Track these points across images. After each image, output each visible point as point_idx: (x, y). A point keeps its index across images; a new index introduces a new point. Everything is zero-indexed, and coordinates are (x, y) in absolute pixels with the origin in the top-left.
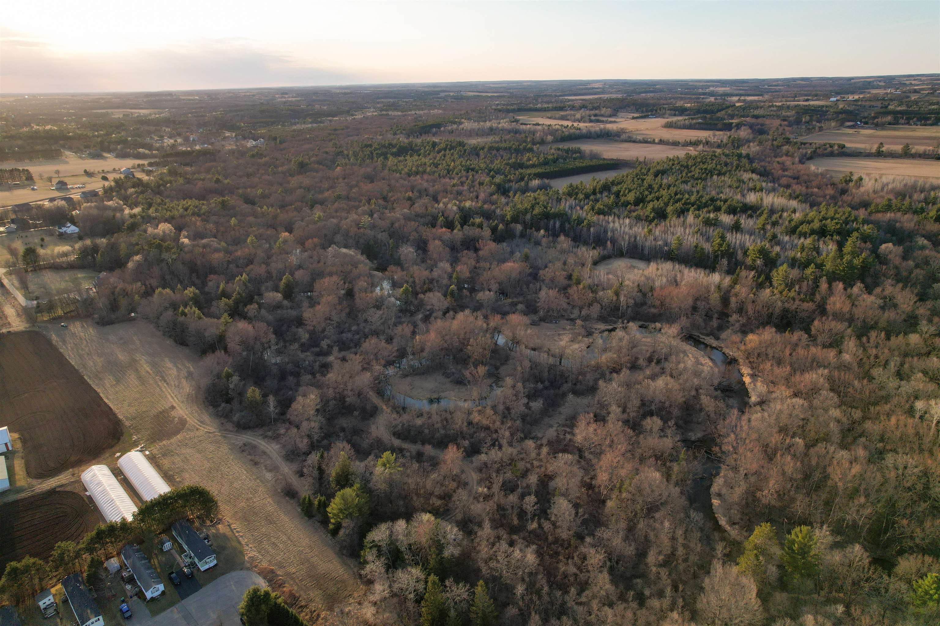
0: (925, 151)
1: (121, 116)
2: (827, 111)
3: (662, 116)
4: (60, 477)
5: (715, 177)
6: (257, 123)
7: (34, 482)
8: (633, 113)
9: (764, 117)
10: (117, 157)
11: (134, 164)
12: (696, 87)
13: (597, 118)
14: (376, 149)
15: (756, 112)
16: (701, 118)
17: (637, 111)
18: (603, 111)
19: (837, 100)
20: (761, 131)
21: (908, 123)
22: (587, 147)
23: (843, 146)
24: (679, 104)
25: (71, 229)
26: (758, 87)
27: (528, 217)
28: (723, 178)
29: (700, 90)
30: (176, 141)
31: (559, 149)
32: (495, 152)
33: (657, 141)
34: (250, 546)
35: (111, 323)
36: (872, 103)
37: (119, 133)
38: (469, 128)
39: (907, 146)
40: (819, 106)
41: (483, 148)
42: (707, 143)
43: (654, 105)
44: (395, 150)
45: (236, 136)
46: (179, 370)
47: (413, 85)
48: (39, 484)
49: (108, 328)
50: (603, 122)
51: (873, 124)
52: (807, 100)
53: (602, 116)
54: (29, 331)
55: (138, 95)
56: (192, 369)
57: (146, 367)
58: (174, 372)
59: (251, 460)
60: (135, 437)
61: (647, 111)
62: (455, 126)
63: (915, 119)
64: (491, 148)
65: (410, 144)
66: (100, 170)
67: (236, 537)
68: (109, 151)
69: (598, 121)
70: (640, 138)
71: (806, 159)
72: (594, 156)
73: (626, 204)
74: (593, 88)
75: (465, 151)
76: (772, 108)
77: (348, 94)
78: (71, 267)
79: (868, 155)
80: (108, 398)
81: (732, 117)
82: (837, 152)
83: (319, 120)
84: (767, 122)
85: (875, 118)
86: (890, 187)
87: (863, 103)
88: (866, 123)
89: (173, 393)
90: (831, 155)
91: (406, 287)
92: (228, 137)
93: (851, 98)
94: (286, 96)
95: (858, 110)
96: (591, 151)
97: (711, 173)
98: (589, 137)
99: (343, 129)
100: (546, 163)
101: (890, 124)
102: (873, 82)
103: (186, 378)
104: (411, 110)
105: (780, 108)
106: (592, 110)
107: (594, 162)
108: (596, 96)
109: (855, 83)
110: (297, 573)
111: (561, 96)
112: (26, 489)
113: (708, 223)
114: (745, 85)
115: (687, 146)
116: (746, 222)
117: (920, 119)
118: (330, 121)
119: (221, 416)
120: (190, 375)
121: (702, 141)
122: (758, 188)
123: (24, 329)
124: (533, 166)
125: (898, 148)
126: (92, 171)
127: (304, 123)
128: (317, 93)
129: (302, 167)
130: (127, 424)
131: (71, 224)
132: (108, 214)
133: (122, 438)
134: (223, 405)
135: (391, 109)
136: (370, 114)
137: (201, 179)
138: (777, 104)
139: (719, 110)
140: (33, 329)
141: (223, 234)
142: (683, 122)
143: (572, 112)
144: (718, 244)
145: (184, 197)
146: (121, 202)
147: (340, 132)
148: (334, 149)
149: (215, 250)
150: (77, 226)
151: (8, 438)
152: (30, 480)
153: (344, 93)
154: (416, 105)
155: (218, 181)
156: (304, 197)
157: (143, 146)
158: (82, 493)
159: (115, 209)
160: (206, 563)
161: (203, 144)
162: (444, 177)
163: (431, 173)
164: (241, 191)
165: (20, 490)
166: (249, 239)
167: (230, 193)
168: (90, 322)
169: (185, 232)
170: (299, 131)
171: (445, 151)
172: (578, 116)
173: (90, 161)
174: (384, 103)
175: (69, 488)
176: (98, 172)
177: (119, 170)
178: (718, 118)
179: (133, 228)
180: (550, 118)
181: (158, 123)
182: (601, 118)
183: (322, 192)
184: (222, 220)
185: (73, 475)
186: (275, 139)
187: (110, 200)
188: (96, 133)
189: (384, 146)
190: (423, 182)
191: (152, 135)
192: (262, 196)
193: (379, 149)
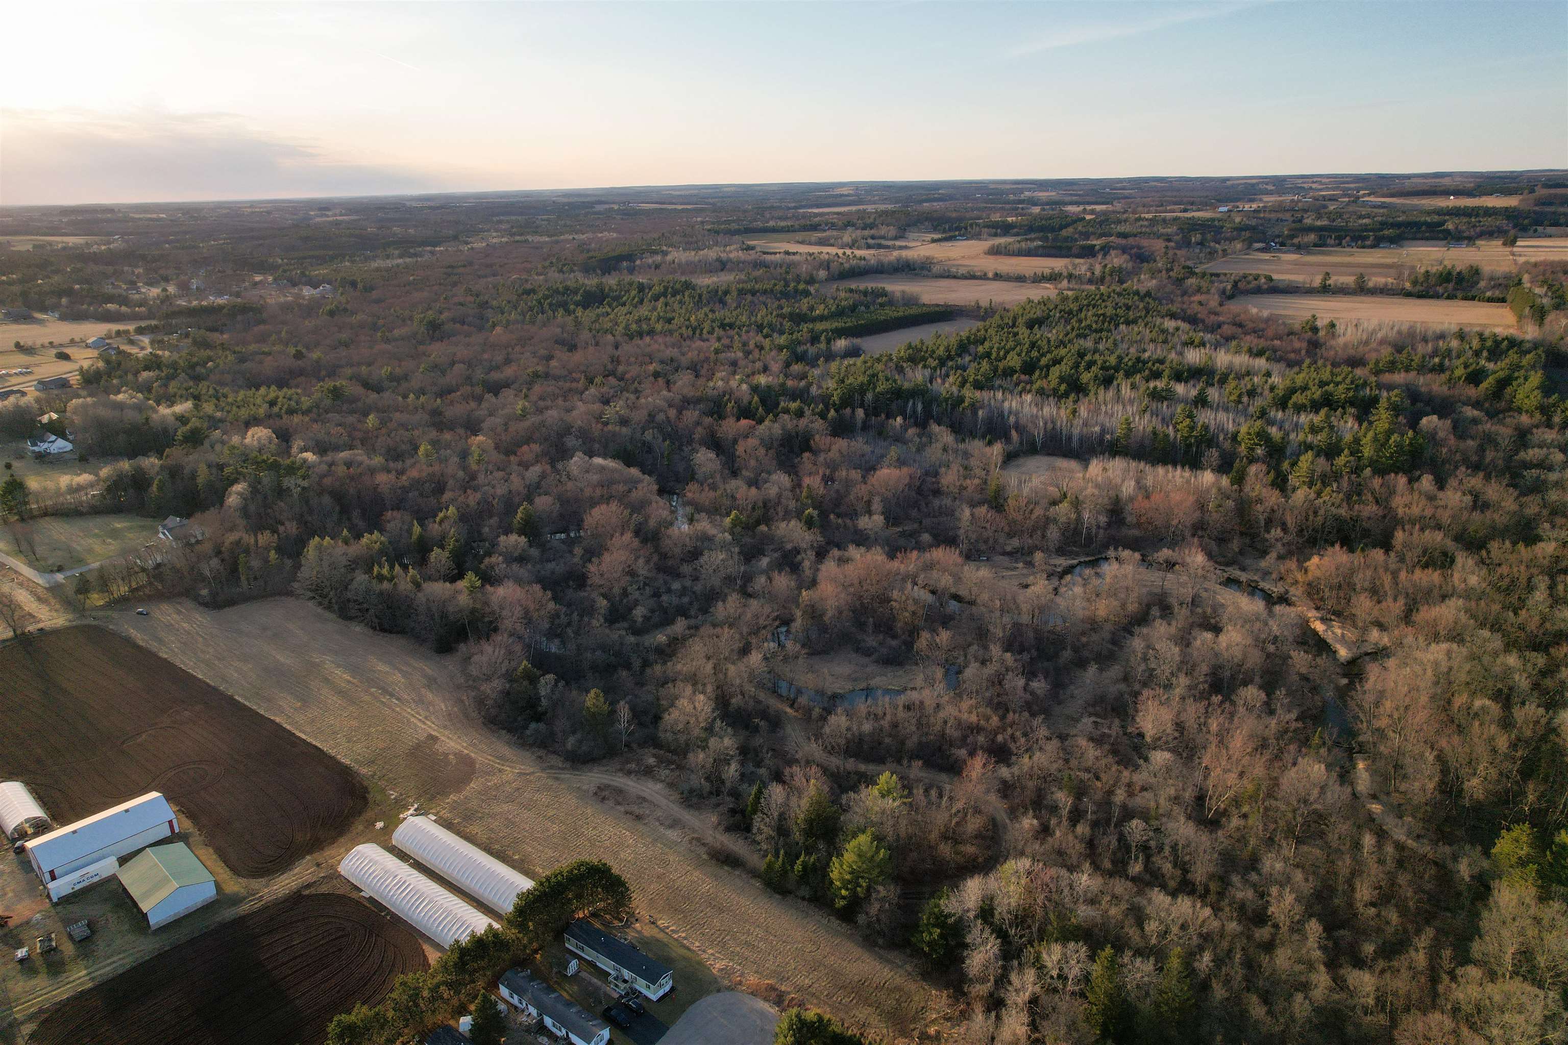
0: (1386, 284)
1: (30, 247)
2: (1222, 227)
3: (977, 236)
4: (296, 871)
5: (1122, 327)
6: (305, 258)
7: (255, 884)
8: (929, 232)
9: (1135, 236)
10: (63, 318)
11: (109, 331)
12: (1001, 193)
13: (876, 241)
14: (546, 297)
15: (1121, 228)
16: (1040, 239)
17: (935, 229)
18: (883, 230)
19: (1229, 211)
20: (1142, 258)
21: (1340, 244)
22: (897, 287)
23: (1270, 279)
24: (996, 217)
25: (58, 445)
26: (1096, 190)
27: (869, 396)
28: (1136, 329)
29: (1011, 197)
30: (165, 290)
31: (851, 291)
32: (749, 297)
33: (990, 275)
34: (710, 951)
35: (231, 602)
36: (1280, 215)
37: (48, 277)
38: (683, 260)
39: (1362, 276)
40: (1208, 220)
41: (726, 293)
42: (1070, 277)
43: (960, 219)
44: (578, 298)
45: (275, 280)
46: (405, 674)
47: (540, 193)
48: (267, 886)
49: (230, 613)
50: (888, 247)
51: (1293, 245)
52: (1185, 211)
53: (883, 237)
54: (76, 627)
55: (47, 212)
56: (429, 671)
57: (342, 676)
58: (398, 677)
59: (627, 813)
60: (394, 795)
61: (950, 230)
62: (658, 258)
63: (1348, 238)
64: (741, 292)
65: (600, 287)
66: (46, 341)
67: (676, 940)
68: (44, 309)
69: (880, 246)
70: (962, 271)
71: (1228, 296)
72: (910, 301)
73: (1009, 372)
74: (842, 195)
75: (700, 296)
76: (1141, 223)
77: (438, 208)
78: (96, 511)
79: (1310, 292)
80: (304, 733)
81: (1087, 236)
82: (1266, 287)
83: (412, 251)
84: (1145, 243)
85: (1292, 237)
86: (1379, 335)
87: (1267, 215)
88: (1282, 244)
89: (418, 713)
90: (1258, 291)
91: (736, 516)
92: (261, 282)
93: (1247, 207)
94: (330, 213)
95: (1262, 225)
96: (903, 292)
97: (1114, 320)
98: (880, 270)
99: (464, 266)
100: (840, 313)
101: (1315, 245)
102: (1258, 184)
103: (429, 687)
104: (562, 234)
105: (1153, 221)
106: (864, 229)
107: (914, 311)
108: (854, 208)
109: (1232, 186)
110: (816, 985)
111: (796, 208)
112: (245, 898)
113: (1156, 396)
114: (1075, 187)
115: (1040, 282)
116: (1213, 394)
117: (1355, 239)
118: (432, 253)
119: (531, 746)
120: (431, 683)
121: (1061, 274)
122: (1197, 341)
123: (67, 624)
124: (822, 318)
125: (1349, 280)
126: (30, 343)
127: (388, 257)
128: (384, 208)
129: (435, 330)
130: (364, 771)
131: (53, 438)
132: (131, 416)
133: (370, 797)
134: (533, 725)
135: (528, 233)
136: (494, 241)
137: (264, 353)
138: (1147, 216)
139: (1061, 228)
140: (85, 622)
141: (367, 442)
142: (1017, 246)
143: (835, 233)
144: (1188, 426)
145: (254, 384)
146: (140, 395)
147: (461, 270)
148: (471, 299)
149: (372, 471)
150: (67, 440)
151: (168, 812)
152: (243, 881)
153: (430, 208)
154: (565, 226)
155: (299, 355)
156: (469, 378)
157: (110, 299)
158: (354, 895)
159: (139, 408)
160: (661, 986)
161: (220, 294)
162: (691, 338)
163: (663, 333)
164: (349, 371)
165: (236, 900)
166: (422, 449)
167: (332, 373)
168: (190, 604)
169: (297, 444)
170: (388, 270)
171: (666, 297)
172: (847, 238)
173: (15, 327)
174: (508, 222)
175: (324, 889)
176: (43, 346)
177: (82, 341)
178: (1066, 239)
179: (195, 439)
180: (802, 243)
181: (111, 259)
182: (884, 242)
183: (498, 368)
184: (351, 419)
185: (318, 865)
186: (354, 284)
187: (119, 392)
188: (4, 278)
189: (557, 291)
190: (660, 346)
191: (112, 280)
192: (392, 378)
193: (552, 296)
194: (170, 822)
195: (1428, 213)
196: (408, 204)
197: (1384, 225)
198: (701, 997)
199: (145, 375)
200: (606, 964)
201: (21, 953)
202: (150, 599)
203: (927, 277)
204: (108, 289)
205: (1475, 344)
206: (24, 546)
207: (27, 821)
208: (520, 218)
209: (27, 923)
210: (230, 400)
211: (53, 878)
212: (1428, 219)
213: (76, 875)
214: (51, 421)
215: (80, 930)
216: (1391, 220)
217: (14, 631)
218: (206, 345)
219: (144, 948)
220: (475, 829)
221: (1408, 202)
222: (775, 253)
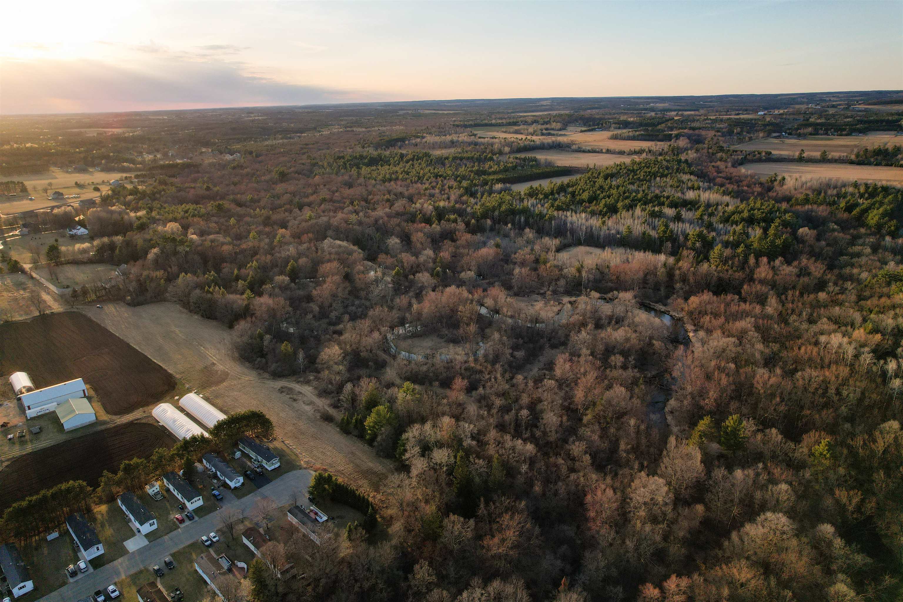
0: (840, 157)
1: (95, 135)
2: (756, 124)
3: (608, 129)
4: (134, 414)
5: (658, 179)
6: (231, 139)
7: (114, 417)
8: (581, 127)
9: (700, 129)
10: (102, 170)
11: (122, 177)
12: (637, 104)
13: (548, 131)
14: (348, 160)
15: (694, 125)
16: (644, 130)
17: (585, 125)
18: (554, 125)
19: (764, 114)
20: (697, 141)
21: (827, 134)
22: (541, 157)
23: (770, 153)
24: (623, 118)
25: (81, 231)
26: (694, 103)
27: (496, 213)
28: (665, 180)
29: (641, 106)
30: (155, 156)
31: (516, 158)
32: (458, 162)
33: (604, 151)
34: (303, 454)
36: (796, 117)
37: (99, 149)
38: (432, 142)
39: (825, 152)
40: (749, 120)
41: (447, 158)
42: (650, 151)
43: (600, 119)
44: (366, 161)
45: (212, 151)
46: (211, 337)
47: (372, 104)
48: (120, 419)
49: (139, 309)
50: (554, 135)
51: (796, 134)
52: (738, 114)
53: (553, 129)
54: (69, 312)
55: (107, 116)
56: (222, 336)
59: (290, 398)
60: (187, 386)
61: (594, 125)
62: (418, 140)
63: (832, 130)
64: (455, 158)
65: (379, 155)
66: (90, 182)
67: (290, 449)
68: (93, 165)
69: (549, 134)
70: (588, 148)
71: (737, 164)
72: (549, 164)
73: (581, 202)
74: (542, 105)
75: (431, 160)
76: (707, 121)
77: (311, 113)
78: (91, 261)
79: (791, 161)
80: (156, 359)
81: (671, 129)
82: (764, 158)
83: (289, 136)
84: (703, 133)
85: (797, 129)
86: (808, 184)
87: (788, 117)
88: (790, 134)
89: (211, 354)
90: (760, 161)
91: (398, 270)
92: (205, 152)
93: (777, 112)
94: (252, 115)
95: (783, 122)
96: (546, 159)
97: (655, 175)
98: (542, 147)
99: (313, 144)
100: (506, 170)
101: (811, 134)
102: (797, 98)
103: (220, 342)
104: (374, 127)
105: (715, 121)
106: (543, 124)
107: (549, 169)
108: (546, 113)
109: (781, 100)
110: (346, 470)
111: (512, 113)
112: (109, 423)
113: (653, 215)
114: (682, 101)
115: (632, 154)
116: (685, 214)
117: (836, 130)
118: (299, 137)
119: (258, 369)
121: (645, 150)
122: (696, 186)
123: (64, 311)
124: (494, 173)
125: (817, 154)
126: (82, 182)
127: (275, 139)
128: (282, 112)
129: (284, 176)
130: (178, 376)
131: (79, 227)
132: (116, 217)
133: (177, 387)
134: (259, 359)
135: (355, 126)
136: (336, 130)
137: (192, 188)
138: (711, 118)
139: (659, 123)
140: (73, 310)
141: (226, 231)
142: (626, 134)
143: (525, 127)
144: (663, 231)
145: (181, 202)
146: (124, 207)
147: (311, 146)
148: (309, 161)
149: (223, 244)
150: (86, 229)
151: (83, 386)
152: (110, 416)
153: (308, 112)
154: (377, 122)
155: (208, 189)
156: (291, 201)
157: (126, 161)
158: (156, 424)
159: (120, 213)
160: (273, 464)
161: (182, 158)
162: (416, 182)
163: (403, 180)
164: (231, 197)
165: (104, 423)
166: (251, 235)
167: (222, 198)
168: (122, 304)
169: (191, 230)
170: (272, 146)
171: (413, 161)
172: (531, 130)
173: (77, 175)
174: (346, 120)
175: (143, 421)
176: (89, 184)
177: (108, 182)
178: (658, 131)
179: (142, 227)
180: (505, 132)
181: (134, 140)
182: (552, 132)
183: (307, 197)
184: (222, 220)
185: (144, 412)
186: (251, 153)
187: (114, 205)
188: (78, 150)
189: (356, 158)
190: (397, 187)
191: (131, 151)
192: (253, 201)
193: (352, 160)
194: (84, 391)
195: (892, 114)
196: (297, 110)
197: (861, 122)
198: (291, 470)
199: (130, 198)
200: (253, 455)
201: (10, 436)
202: (104, 301)
203: (569, 151)
204: (128, 156)
205: (862, 190)
206: (54, 277)
207: (24, 387)
208: (354, 118)
209: (16, 426)
210: (167, 210)
211: (29, 409)
212: (890, 118)
213: (38, 409)
214: (80, 220)
215: (35, 429)
216: (866, 119)
217: (40, 312)
218: (166, 184)
219: (60, 438)
220: (219, 401)
221: (884, 108)
222: (484, 138)
